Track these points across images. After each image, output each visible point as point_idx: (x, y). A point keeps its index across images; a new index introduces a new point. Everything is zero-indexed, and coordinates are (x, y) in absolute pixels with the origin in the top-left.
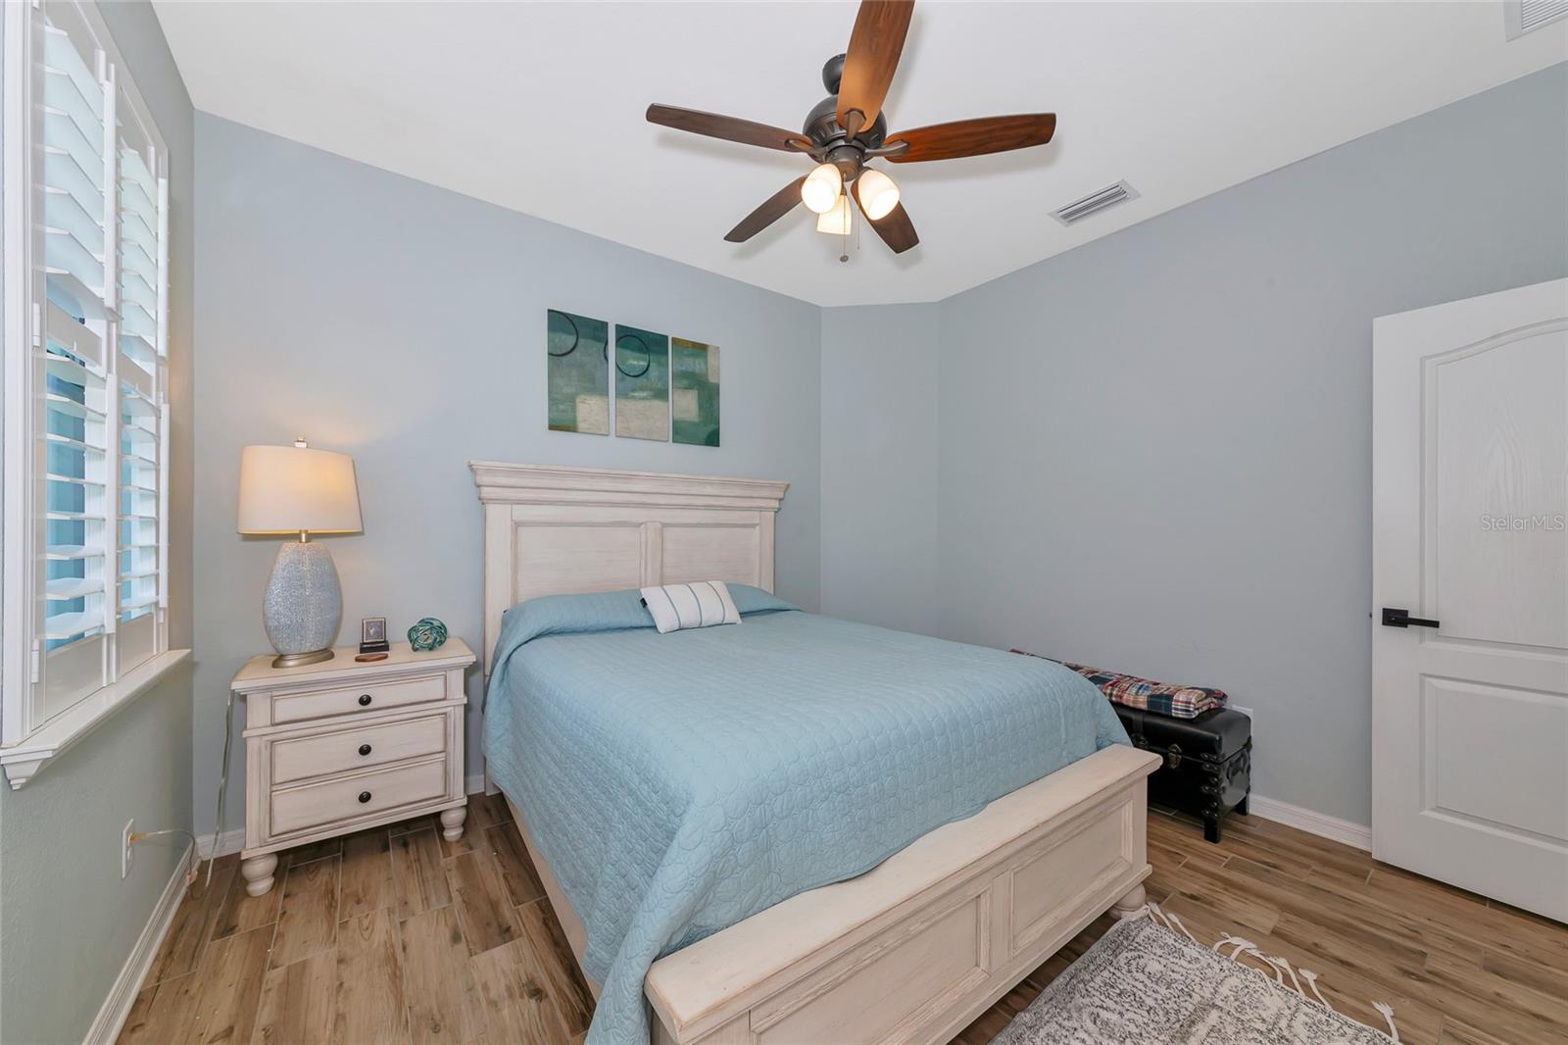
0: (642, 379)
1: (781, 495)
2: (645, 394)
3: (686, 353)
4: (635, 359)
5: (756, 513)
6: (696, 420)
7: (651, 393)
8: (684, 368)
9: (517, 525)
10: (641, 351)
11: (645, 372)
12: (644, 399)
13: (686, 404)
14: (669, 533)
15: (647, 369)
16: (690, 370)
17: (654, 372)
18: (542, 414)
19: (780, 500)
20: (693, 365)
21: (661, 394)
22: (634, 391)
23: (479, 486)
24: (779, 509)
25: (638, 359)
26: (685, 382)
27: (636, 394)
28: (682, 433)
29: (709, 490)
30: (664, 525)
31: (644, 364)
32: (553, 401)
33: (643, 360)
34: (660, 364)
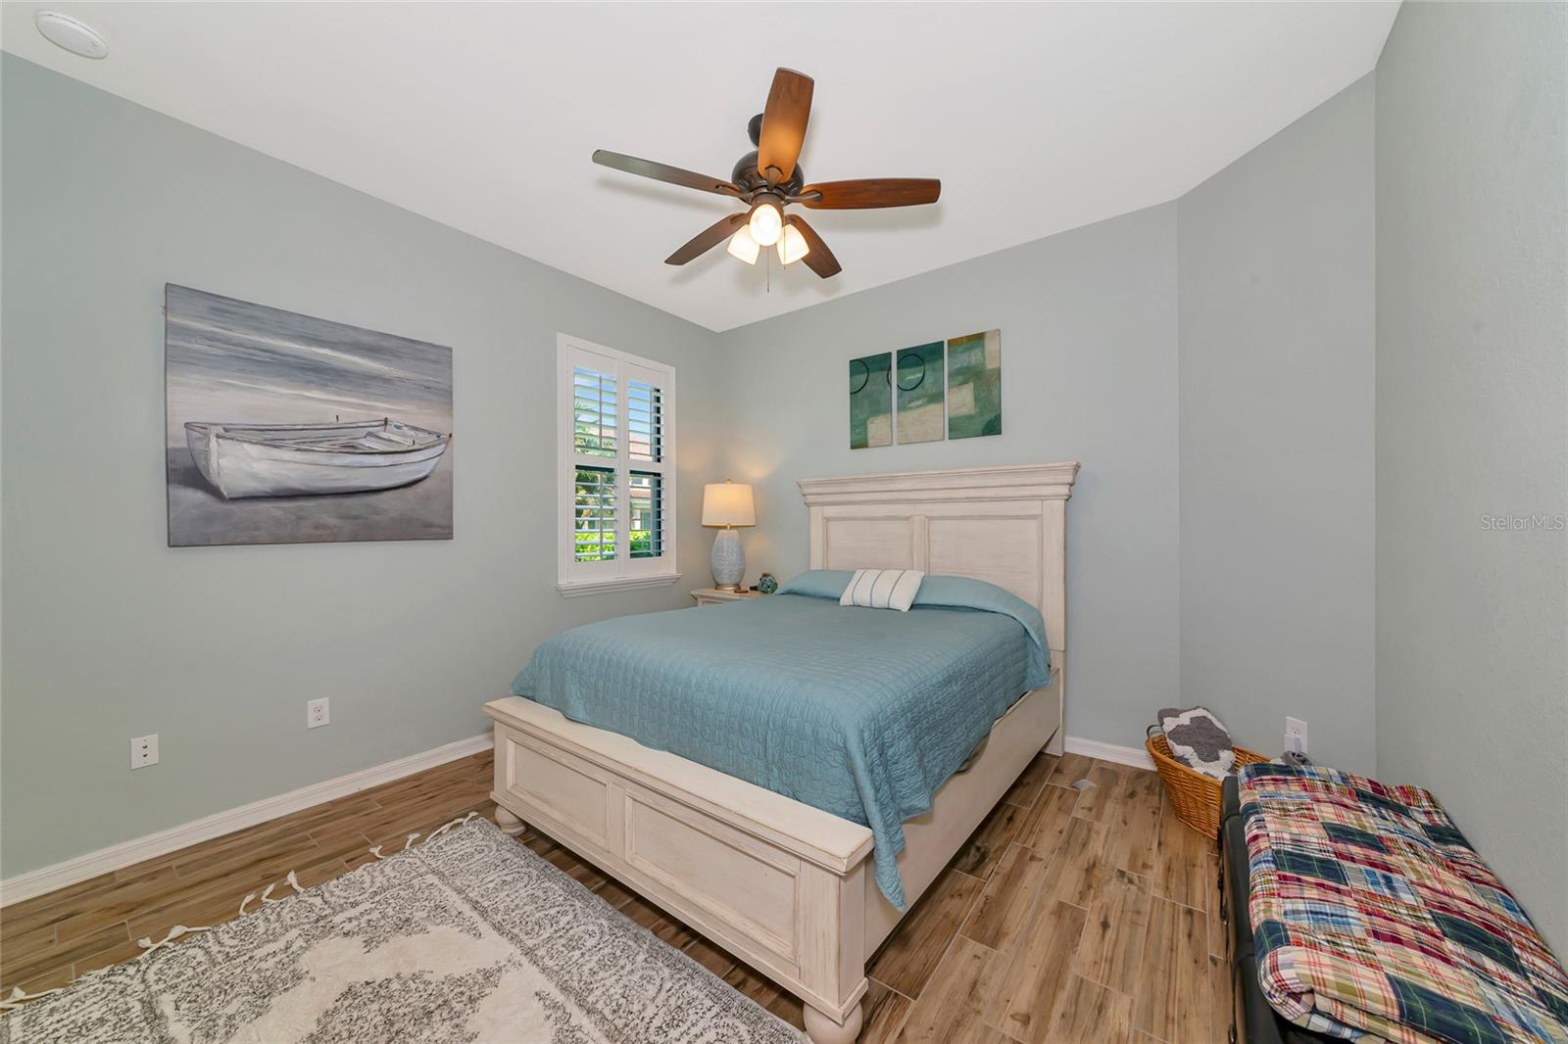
0: (919, 390)
1: (1069, 479)
2: (921, 402)
3: (960, 350)
4: (910, 374)
5: (1037, 502)
6: (973, 412)
7: (926, 400)
8: (958, 366)
9: (827, 520)
10: (917, 365)
11: (921, 381)
12: (921, 406)
13: (961, 400)
14: (936, 525)
15: (923, 379)
16: (965, 365)
17: (928, 380)
18: (845, 436)
19: (1071, 485)
20: (972, 358)
21: (937, 397)
22: (910, 402)
23: (804, 495)
24: (1070, 496)
25: (914, 373)
26: (960, 378)
27: (913, 404)
28: (958, 429)
29: (968, 482)
30: (930, 518)
31: (920, 375)
32: (853, 427)
33: (919, 372)
34: (934, 370)
